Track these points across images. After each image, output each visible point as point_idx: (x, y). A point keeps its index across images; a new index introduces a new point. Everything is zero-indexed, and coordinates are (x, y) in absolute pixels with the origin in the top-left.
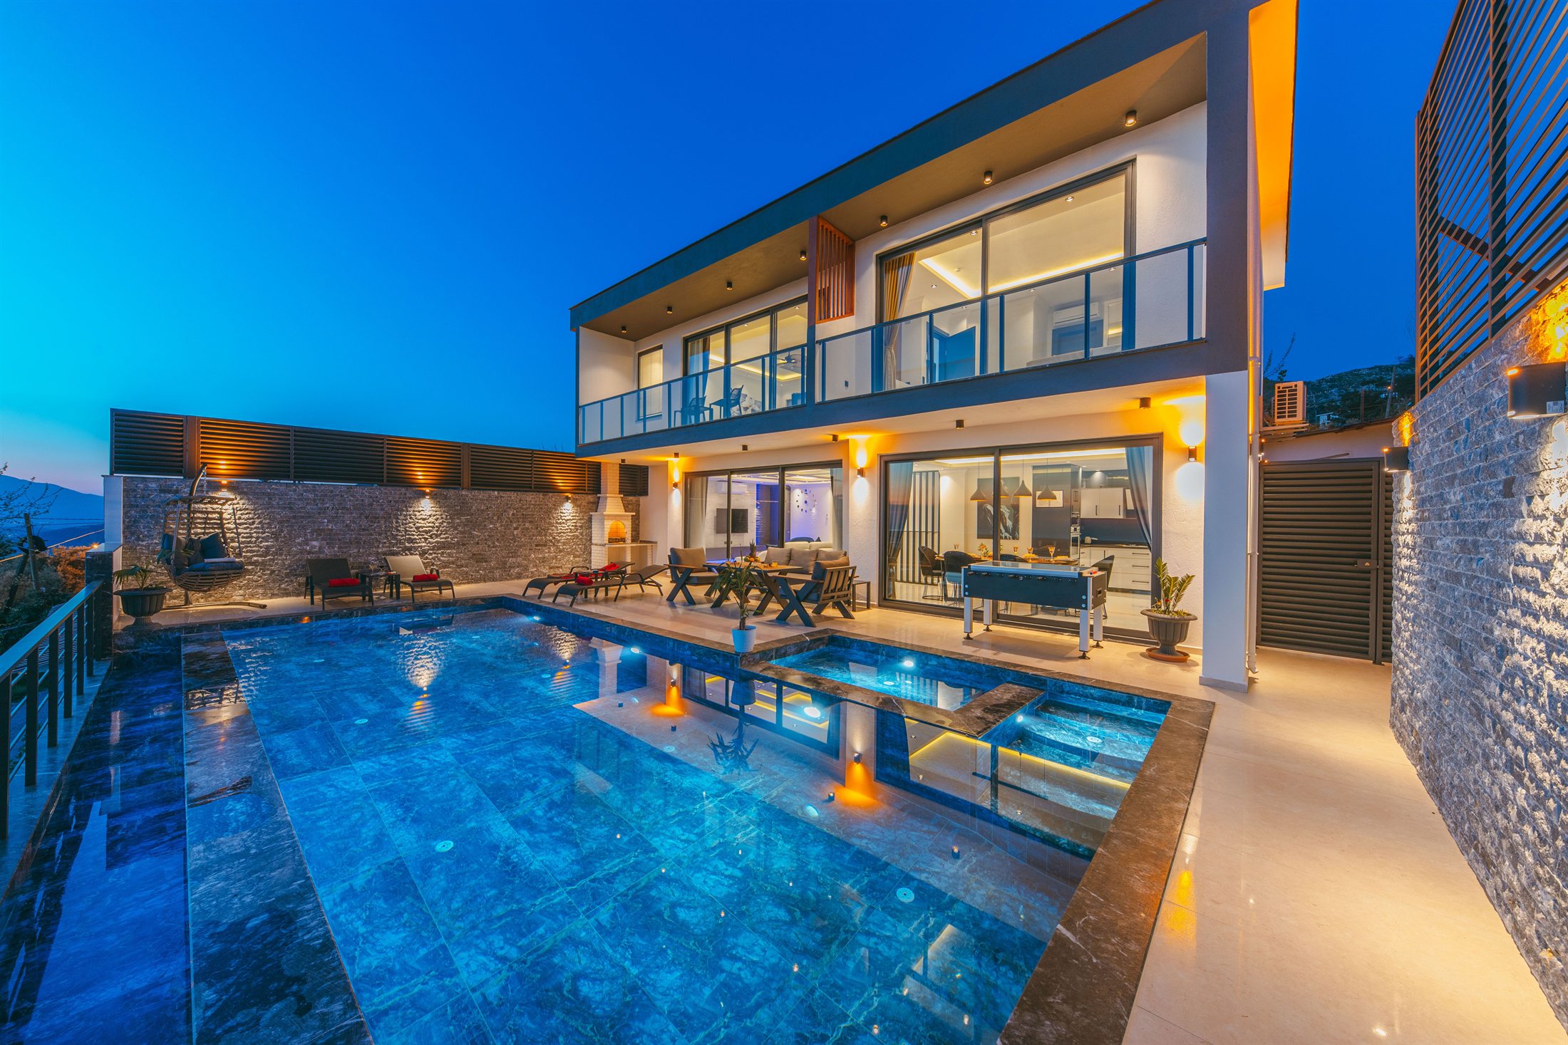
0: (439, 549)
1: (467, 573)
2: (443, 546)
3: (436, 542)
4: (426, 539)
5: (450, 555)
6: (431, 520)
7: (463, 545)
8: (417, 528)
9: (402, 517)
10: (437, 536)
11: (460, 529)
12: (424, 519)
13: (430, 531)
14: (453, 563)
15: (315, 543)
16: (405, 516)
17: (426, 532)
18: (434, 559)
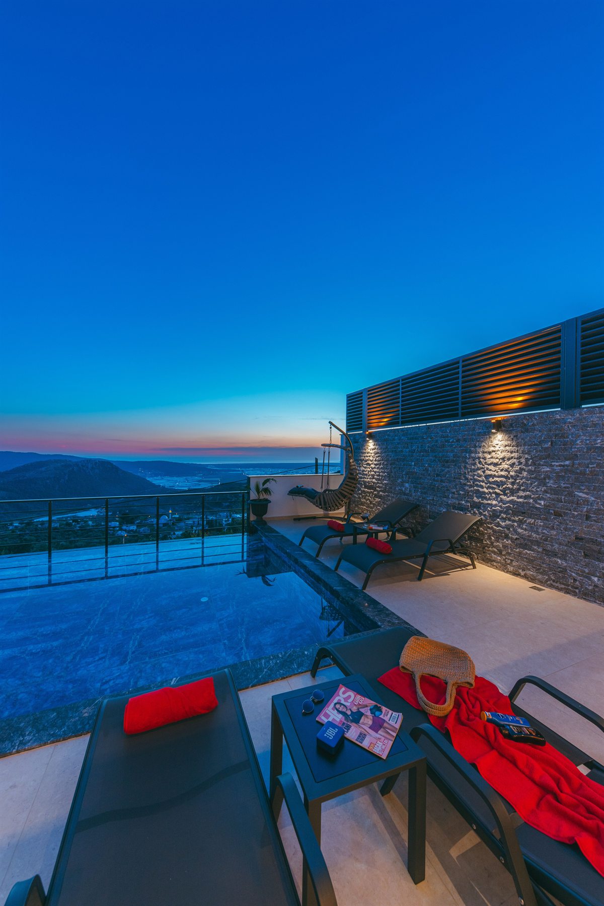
0: (515, 513)
1: (564, 571)
2: (519, 510)
3: (512, 502)
4: (498, 495)
5: (532, 527)
6: (505, 466)
7: (558, 514)
8: (487, 477)
9: (470, 461)
10: (513, 492)
11: (551, 483)
12: (496, 465)
13: (503, 483)
14: (538, 543)
15: (407, 485)
16: (474, 459)
17: (499, 484)
18: (508, 527)
